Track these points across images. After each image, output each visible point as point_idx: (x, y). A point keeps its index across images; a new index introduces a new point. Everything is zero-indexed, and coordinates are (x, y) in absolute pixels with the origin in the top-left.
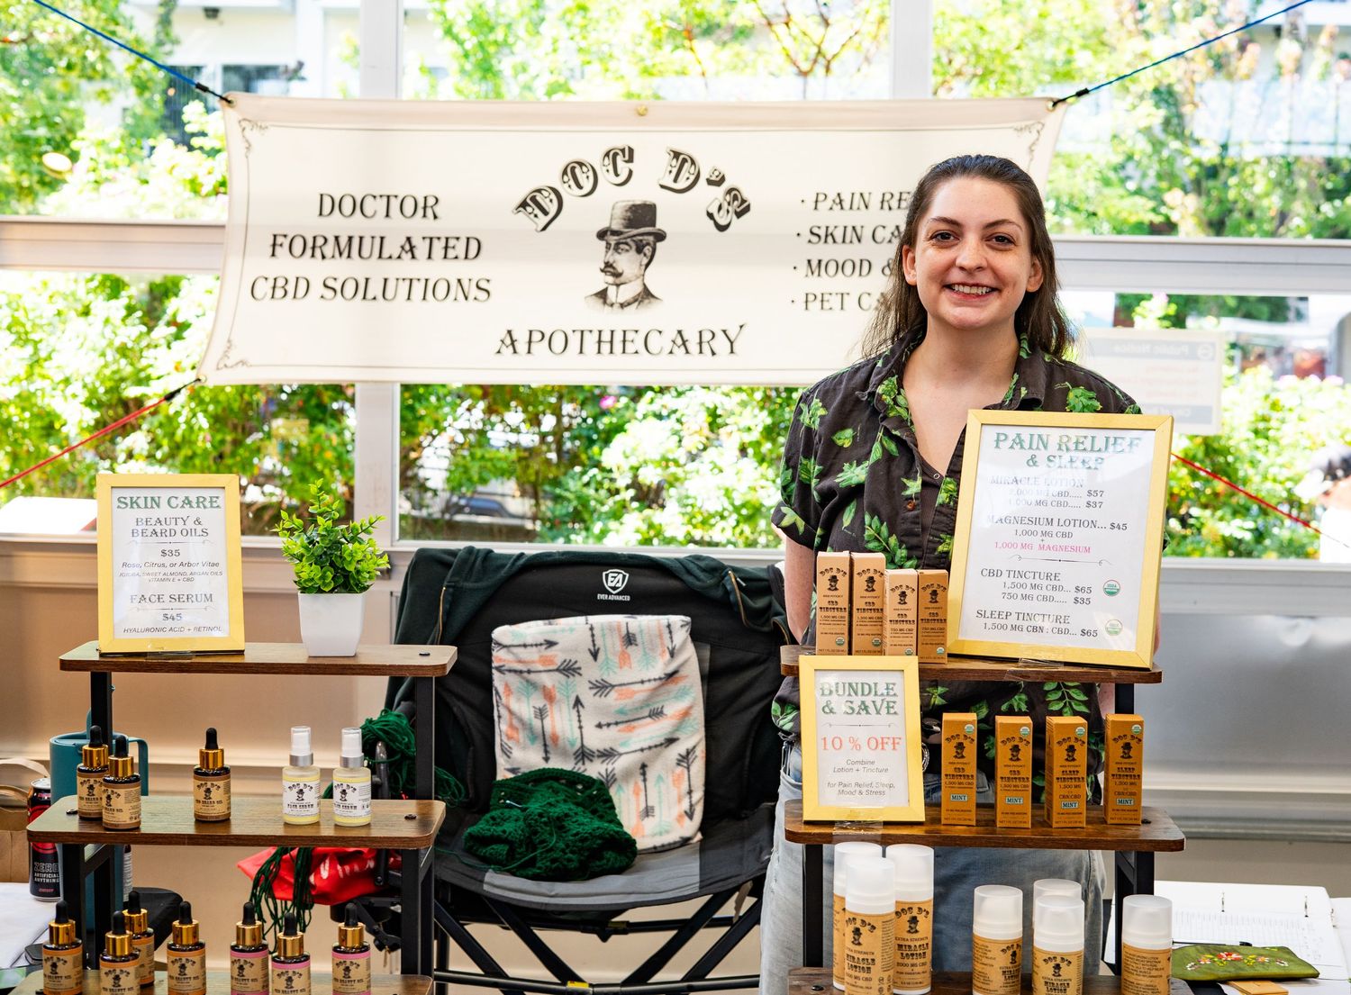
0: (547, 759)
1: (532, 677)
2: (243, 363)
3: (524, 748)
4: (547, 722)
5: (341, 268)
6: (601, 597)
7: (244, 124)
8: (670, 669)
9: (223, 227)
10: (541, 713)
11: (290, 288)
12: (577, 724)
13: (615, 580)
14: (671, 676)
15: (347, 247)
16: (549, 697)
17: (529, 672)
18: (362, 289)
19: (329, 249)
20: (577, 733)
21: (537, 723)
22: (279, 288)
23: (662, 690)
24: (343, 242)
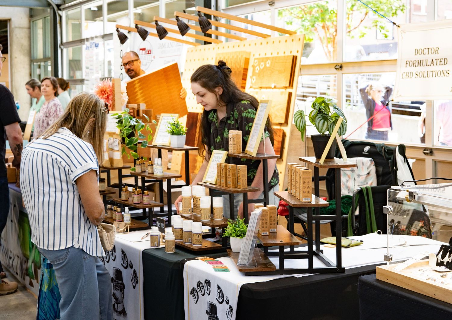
0: (349, 193)
1: (345, 172)
2: (400, 96)
3: (345, 189)
4: (348, 183)
5: (419, 69)
6: (363, 153)
7: (402, 32)
8: (368, 172)
9: (396, 60)
10: (347, 181)
11: (409, 75)
12: (354, 185)
13: (367, 149)
14: (368, 174)
15: (420, 63)
16: (349, 177)
17: (344, 170)
18: (423, 75)
19: (417, 64)
20: (353, 186)
21: (346, 183)
22: (408, 75)
23: (368, 177)
24: (419, 62)
